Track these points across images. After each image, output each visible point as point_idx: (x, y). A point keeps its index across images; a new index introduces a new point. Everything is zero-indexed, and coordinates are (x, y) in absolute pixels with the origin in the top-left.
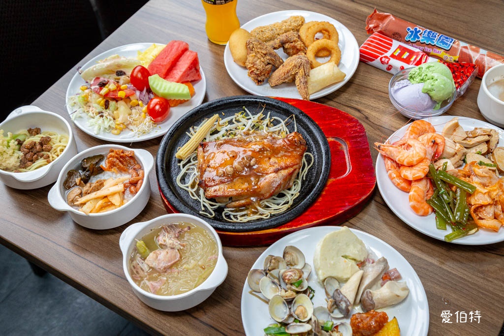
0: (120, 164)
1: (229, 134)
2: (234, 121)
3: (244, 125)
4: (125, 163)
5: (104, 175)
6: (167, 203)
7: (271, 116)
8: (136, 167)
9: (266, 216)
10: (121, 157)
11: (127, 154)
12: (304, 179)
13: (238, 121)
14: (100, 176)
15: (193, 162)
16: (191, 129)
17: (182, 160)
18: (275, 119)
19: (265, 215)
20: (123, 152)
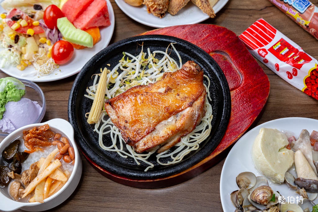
0: (41, 141)
1: (124, 82)
2: (122, 68)
3: (133, 69)
4: (44, 138)
5: (32, 158)
6: (102, 170)
7: (151, 52)
8: (57, 136)
9: (196, 147)
10: (39, 134)
11: (42, 129)
12: (211, 100)
13: (125, 67)
14: (28, 160)
15: (106, 122)
16: (87, 90)
17: (95, 124)
18: (156, 54)
19: (194, 147)
20: (37, 130)
